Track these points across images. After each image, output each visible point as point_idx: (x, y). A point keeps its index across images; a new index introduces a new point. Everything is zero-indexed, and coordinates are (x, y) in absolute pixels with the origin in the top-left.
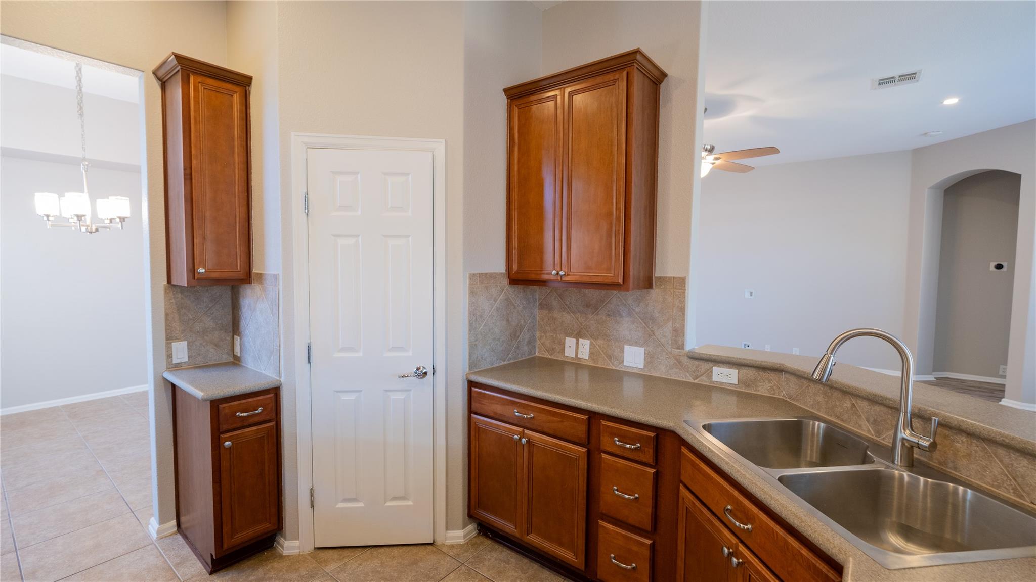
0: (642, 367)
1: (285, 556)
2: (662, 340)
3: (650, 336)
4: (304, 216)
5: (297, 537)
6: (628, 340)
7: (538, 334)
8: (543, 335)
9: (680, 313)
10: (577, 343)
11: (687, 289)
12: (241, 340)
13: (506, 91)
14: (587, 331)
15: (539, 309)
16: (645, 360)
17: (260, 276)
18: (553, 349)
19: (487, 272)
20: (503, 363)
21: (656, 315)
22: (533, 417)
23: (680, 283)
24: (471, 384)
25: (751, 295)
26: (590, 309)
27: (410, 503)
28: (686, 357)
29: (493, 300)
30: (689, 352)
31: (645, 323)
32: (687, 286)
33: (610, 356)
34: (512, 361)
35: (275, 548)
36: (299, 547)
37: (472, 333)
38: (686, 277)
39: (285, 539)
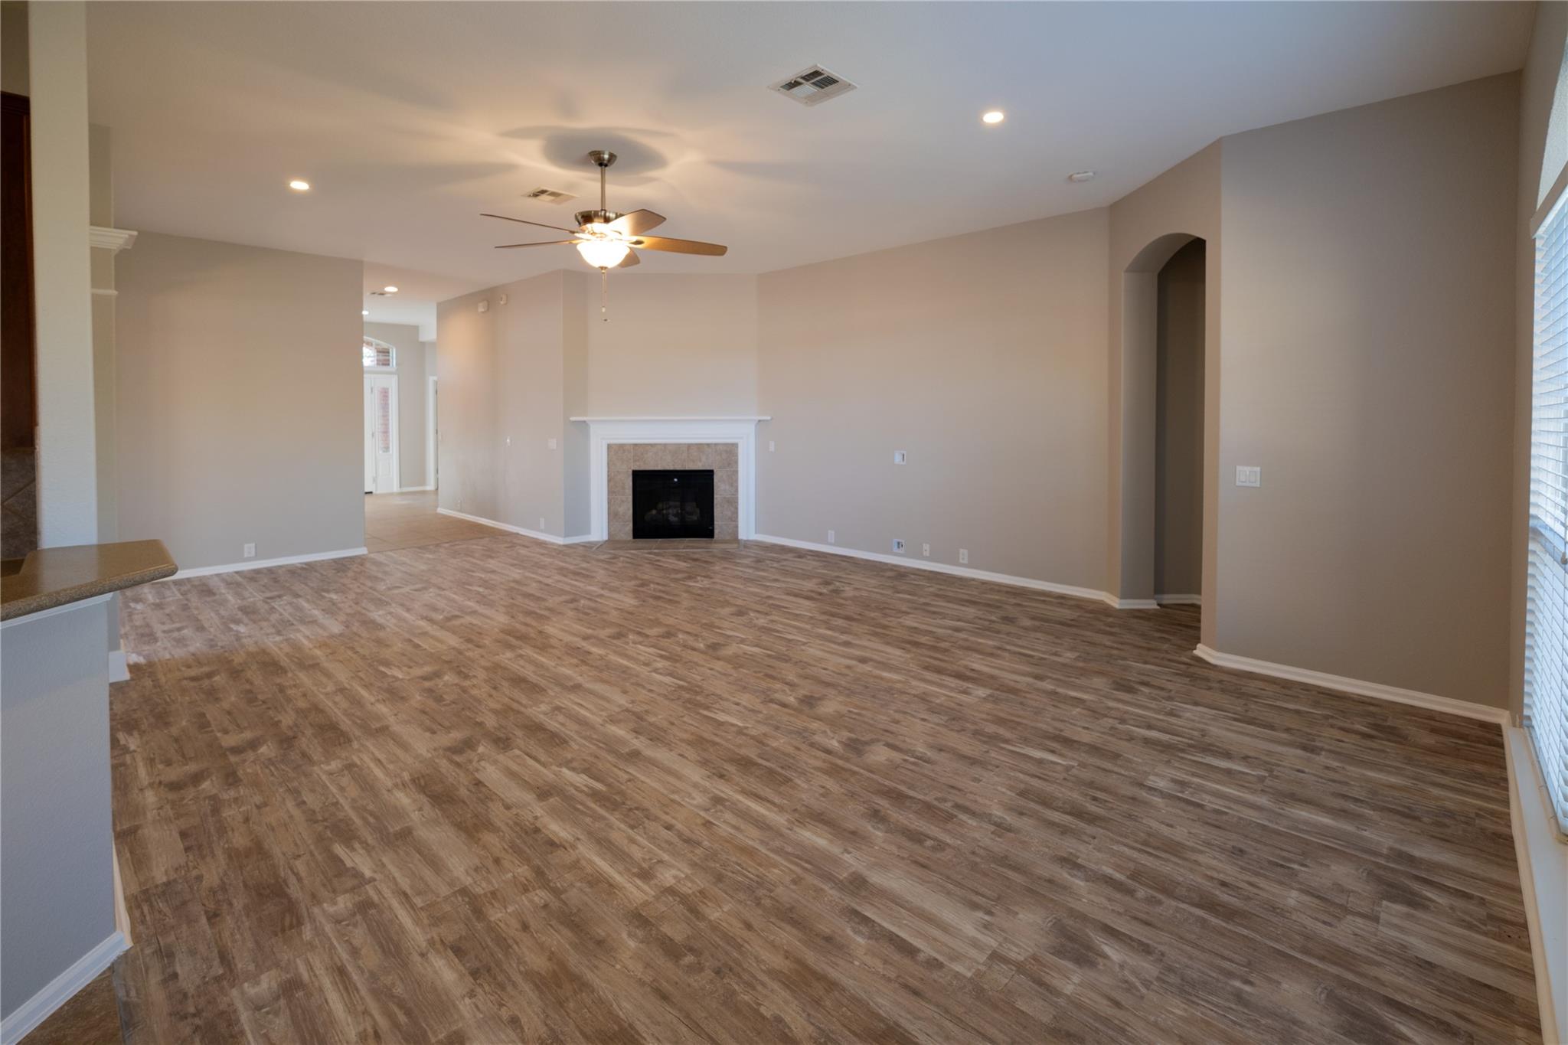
25: (903, 460)
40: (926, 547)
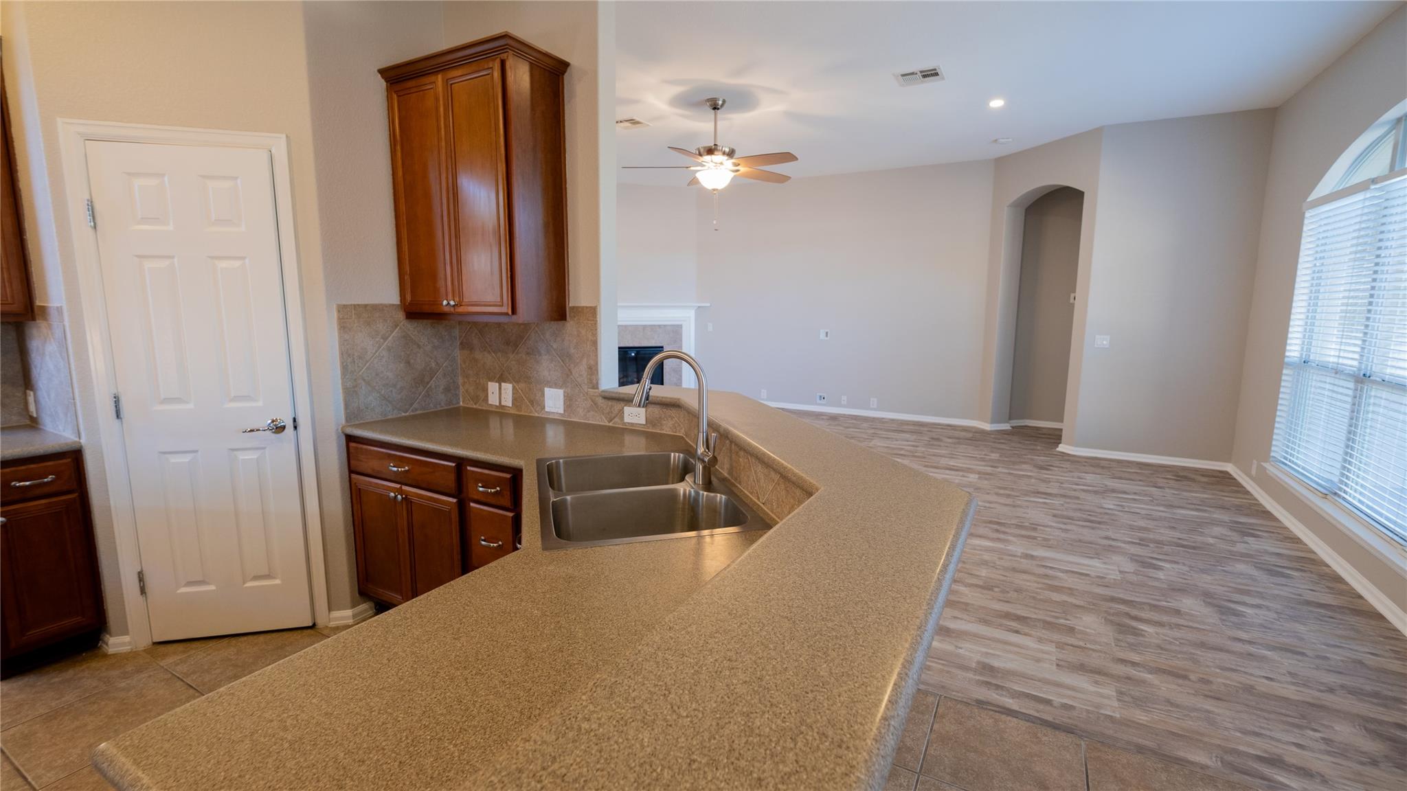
0: (562, 412)
1: (110, 655)
2: (579, 380)
3: (568, 376)
4: (91, 231)
5: (125, 632)
6: (548, 381)
7: (460, 380)
8: (466, 380)
9: (593, 348)
10: (500, 388)
11: (598, 320)
12: (35, 395)
13: (382, 72)
14: (510, 374)
15: (460, 350)
16: (564, 404)
17: (44, 310)
18: (477, 396)
19: (366, 303)
20: (403, 414)
21: (572, 351)
22: (408, 470)
23: (593, 312)
24: (350, 439)
25: (827, 336)
26: (510, 348)
27: (278, 582)
28: (601, 398)
29: (380, 337)
30: (603, 391)
31: (562, 361)
32: (598, 316)
33: (532, 401)
34: (419, 412)
35: (100, 648)
36: (130, 643)
37: (347, 377)
38: (596, 306)
39: (111, 636)
40: (844, 398)
